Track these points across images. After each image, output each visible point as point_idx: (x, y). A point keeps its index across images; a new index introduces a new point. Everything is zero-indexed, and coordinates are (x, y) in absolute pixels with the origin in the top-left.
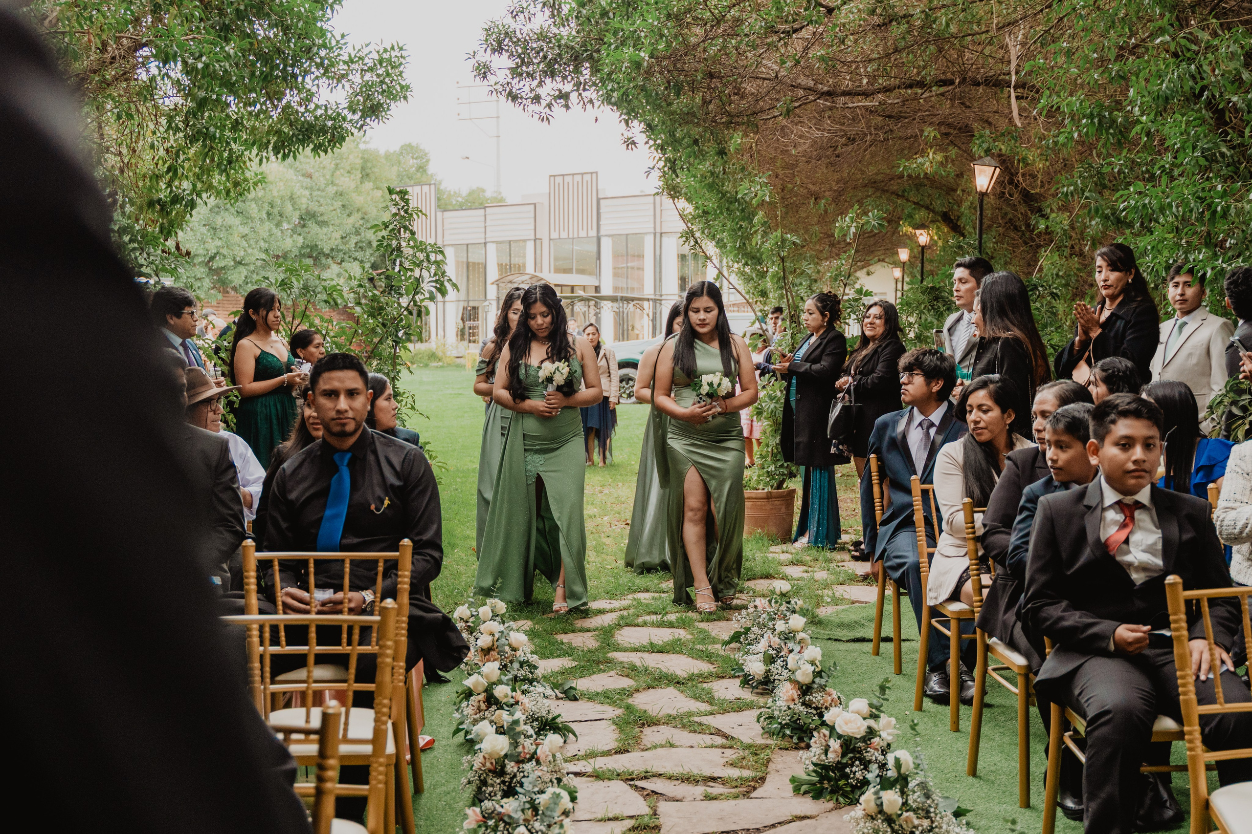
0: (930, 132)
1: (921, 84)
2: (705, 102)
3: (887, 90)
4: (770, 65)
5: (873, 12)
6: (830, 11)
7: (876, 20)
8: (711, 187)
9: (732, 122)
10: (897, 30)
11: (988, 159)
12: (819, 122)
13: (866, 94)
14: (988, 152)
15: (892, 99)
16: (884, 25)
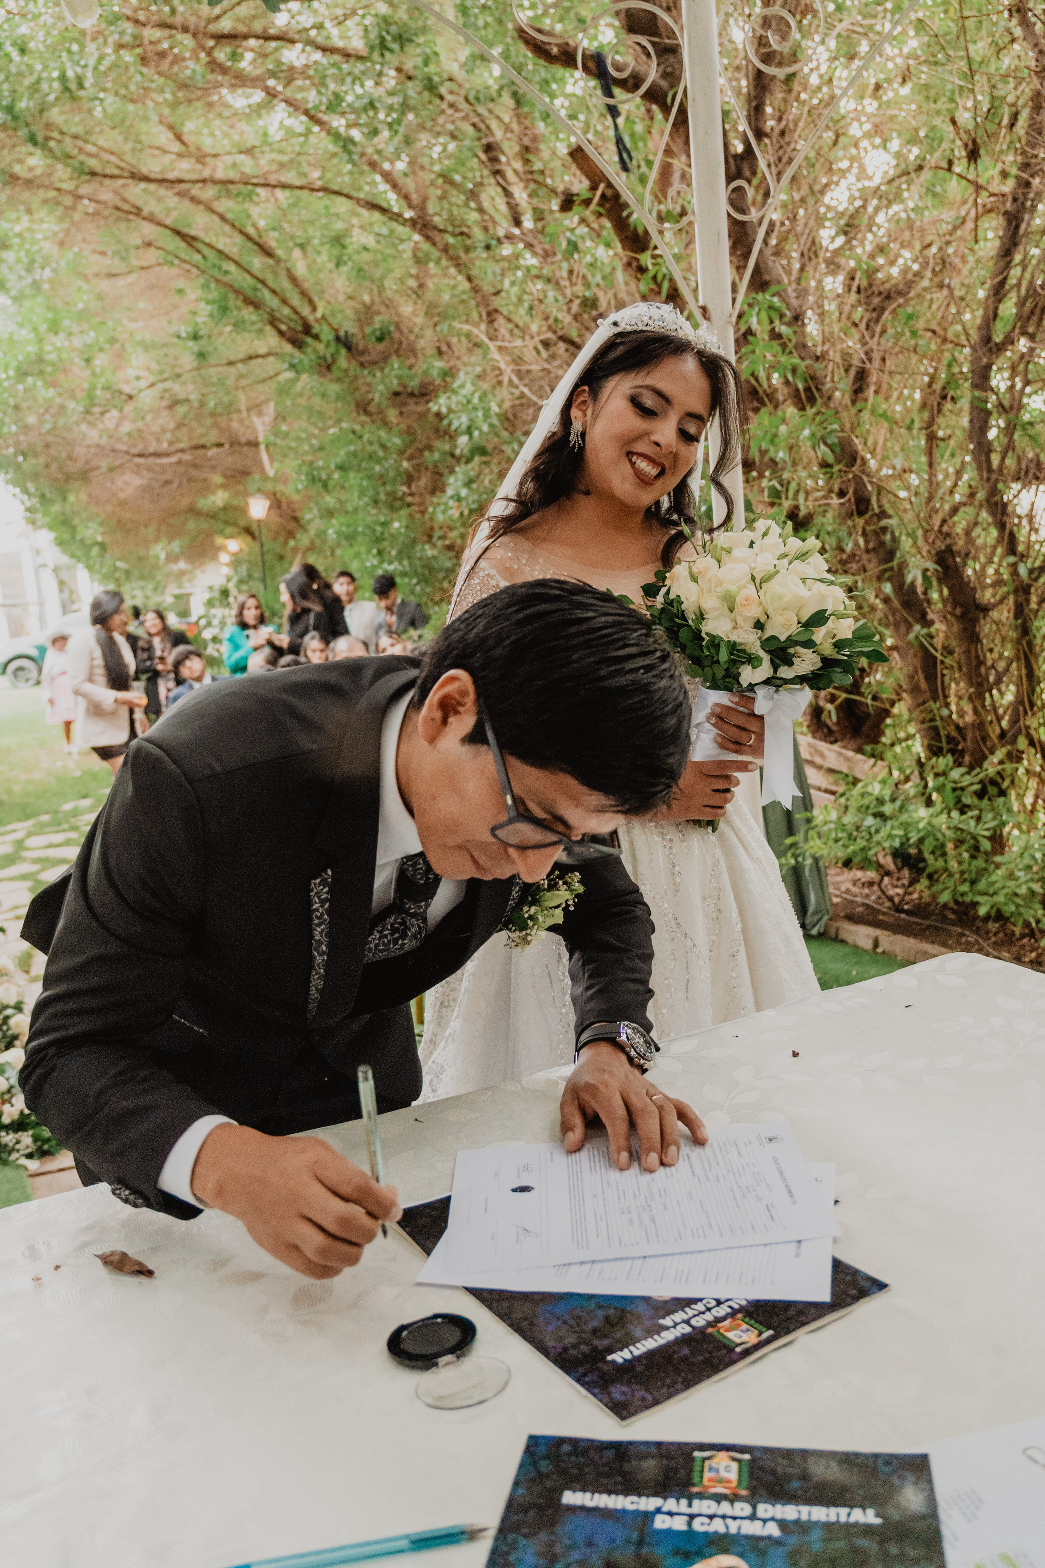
0: (217, 479)
1: (203, 447)
2: (47, 466)
3: (182, 451)
4: (93, 435)
5: (162, 398)
6: (130, 397)
7: (165, 403)
8: (64, 523)
9: (69, 478)
10: (181, 410)
11: (259, 495)
12: (138, 473)
13: (167, 455)
14: (259, 490)
15: (187, 457)
16: (171, 407)
